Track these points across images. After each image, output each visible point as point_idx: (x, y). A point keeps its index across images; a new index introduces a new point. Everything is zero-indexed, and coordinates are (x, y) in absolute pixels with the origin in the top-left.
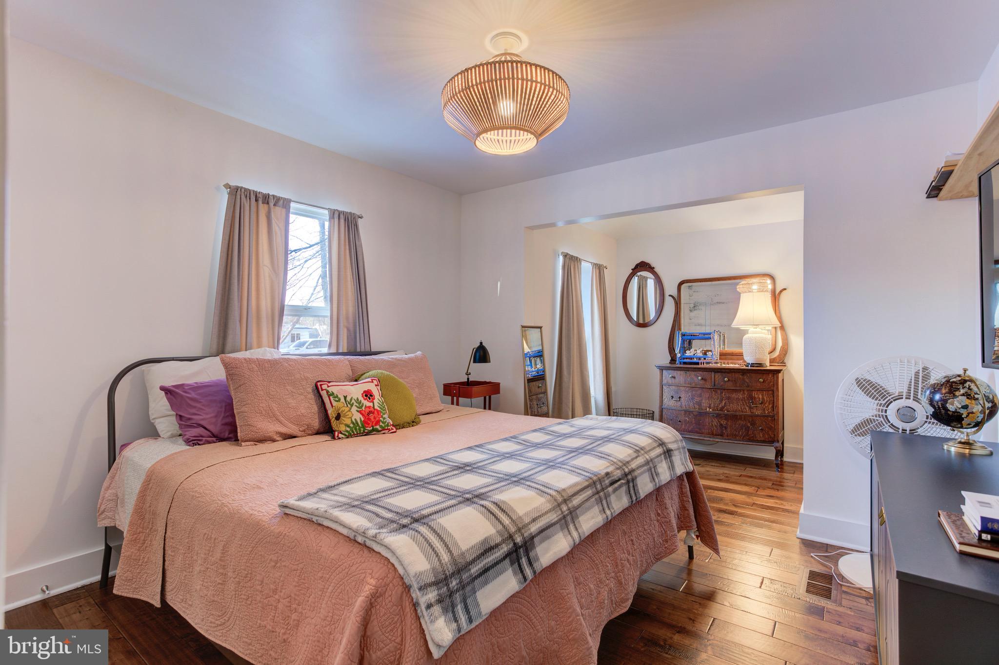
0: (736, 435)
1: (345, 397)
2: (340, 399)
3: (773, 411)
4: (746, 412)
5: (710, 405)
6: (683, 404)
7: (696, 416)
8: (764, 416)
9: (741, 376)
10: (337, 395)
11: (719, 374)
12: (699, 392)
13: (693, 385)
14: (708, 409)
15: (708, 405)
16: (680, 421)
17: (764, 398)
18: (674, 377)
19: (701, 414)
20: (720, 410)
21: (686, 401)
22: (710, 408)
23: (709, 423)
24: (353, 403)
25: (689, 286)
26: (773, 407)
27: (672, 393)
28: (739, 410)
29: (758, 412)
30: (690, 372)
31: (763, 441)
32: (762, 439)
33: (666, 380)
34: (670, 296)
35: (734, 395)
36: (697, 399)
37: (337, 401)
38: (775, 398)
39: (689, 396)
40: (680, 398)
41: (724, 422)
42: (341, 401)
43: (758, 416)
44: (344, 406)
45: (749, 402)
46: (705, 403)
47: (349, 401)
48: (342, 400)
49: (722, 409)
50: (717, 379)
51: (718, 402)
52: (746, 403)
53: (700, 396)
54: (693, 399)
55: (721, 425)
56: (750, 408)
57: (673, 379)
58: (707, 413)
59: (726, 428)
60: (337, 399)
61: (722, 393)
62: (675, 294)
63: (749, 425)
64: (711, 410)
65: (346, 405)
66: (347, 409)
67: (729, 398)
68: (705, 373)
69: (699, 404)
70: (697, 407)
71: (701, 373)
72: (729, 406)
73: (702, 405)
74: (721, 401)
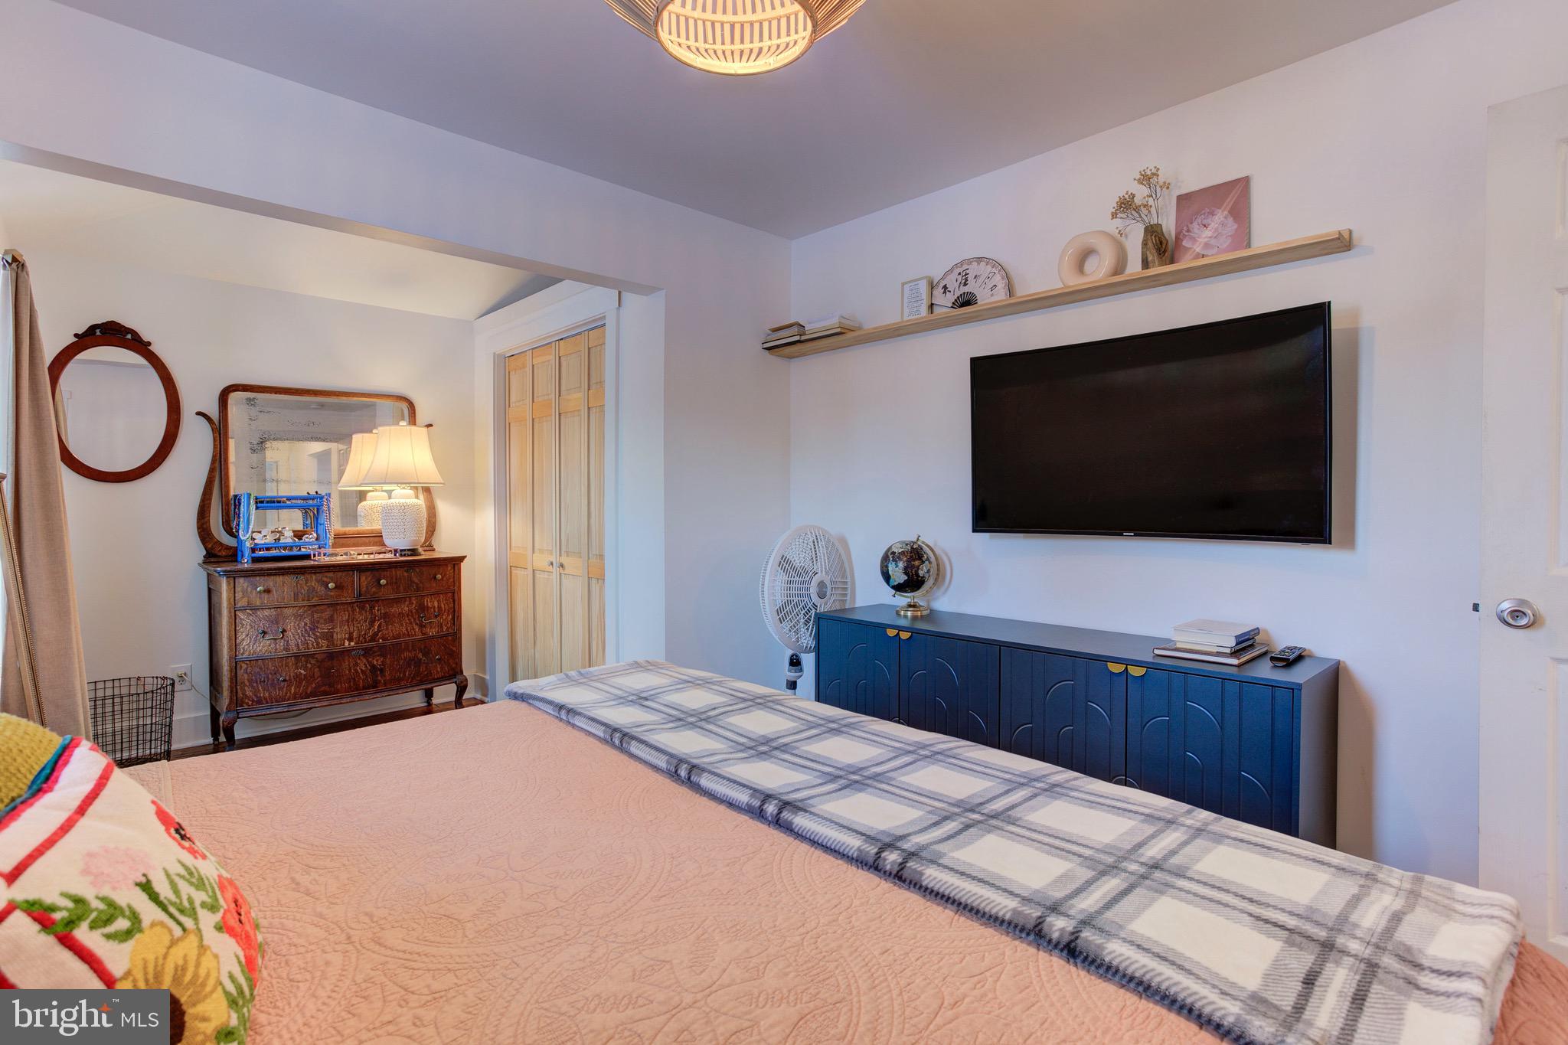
0: (400, 680)
1: (146, 887)
2: (135, 918)
3: (454, 624)
4: (415, 635)
5: (351, 634)
6: (292, 643)
7: (323, 661)
8: (441, 637)
9: (406, 574)
10: (111, 904)
11: (368, 573)
12: (328, 613)
13: (315, 601)
14: (347, 644)
15: (347, 636)
16: (284, 681)
17: (441, 607)
18: (268, 591)
19: (335, 656)
20: (370, 641)
21: (296, 635)
22: (350, 639)
23: (350, 670)
24: (190, 900)
25: (249, 400)
26: (453, 618)
27: (263, 625)
28: (404, 634)
29: (432, 632)
30: (308, 576)
31: (442, 677)
32: (441, 674)
33: (245, 599)
34: (199, 413)
35: (395, 610)
36: (324, 628)
37: (127, 935)
38: (456, 603)
39: (306, 624)
40: (284, 631)
41: (377, 662)
42: (146, 922)
43: (433, 637)
44: (174, 942)
45: (419, 617)
46: (340, 633)
47: (173, 898)
48: (149, 912)
49: (373, 638)
50: (364, 584)
51: (366, 625)
52: (415, 619)
53: (331, 620)
54: (313, 629)
55: (373, 667)
56: (422, 626)
57: (266, 596)
58: (346, 652)
59: (382, 671)
60: (122, 924)
61: (372, 608)
62: (213, 411)
63: (420, 656)
64: (352, 644)
65: (178, 931)
66: (190, 945)
67: (385, 616)
68: (340, 574)
69: (329, 637)
70: (324, 643)
71: (331, 574)
72: (387, 629)
73: (335, 636)
74: (372, 623)
